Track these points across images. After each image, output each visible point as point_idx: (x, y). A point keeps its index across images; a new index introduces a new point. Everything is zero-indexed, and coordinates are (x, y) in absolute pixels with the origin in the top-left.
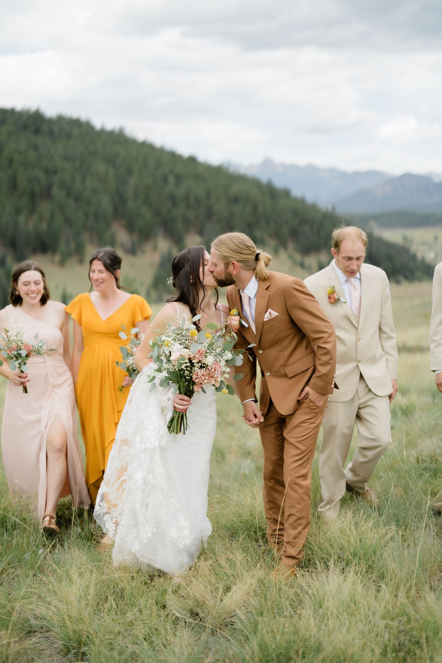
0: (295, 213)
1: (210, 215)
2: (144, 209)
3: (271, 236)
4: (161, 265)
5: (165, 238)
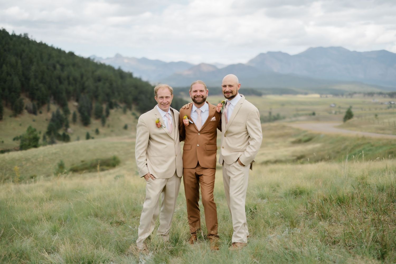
0: (136, 87)
1: (83, 89)
2: (41, 85)
3: (121, 102)
4: (53, 120)
5: (54, 103)
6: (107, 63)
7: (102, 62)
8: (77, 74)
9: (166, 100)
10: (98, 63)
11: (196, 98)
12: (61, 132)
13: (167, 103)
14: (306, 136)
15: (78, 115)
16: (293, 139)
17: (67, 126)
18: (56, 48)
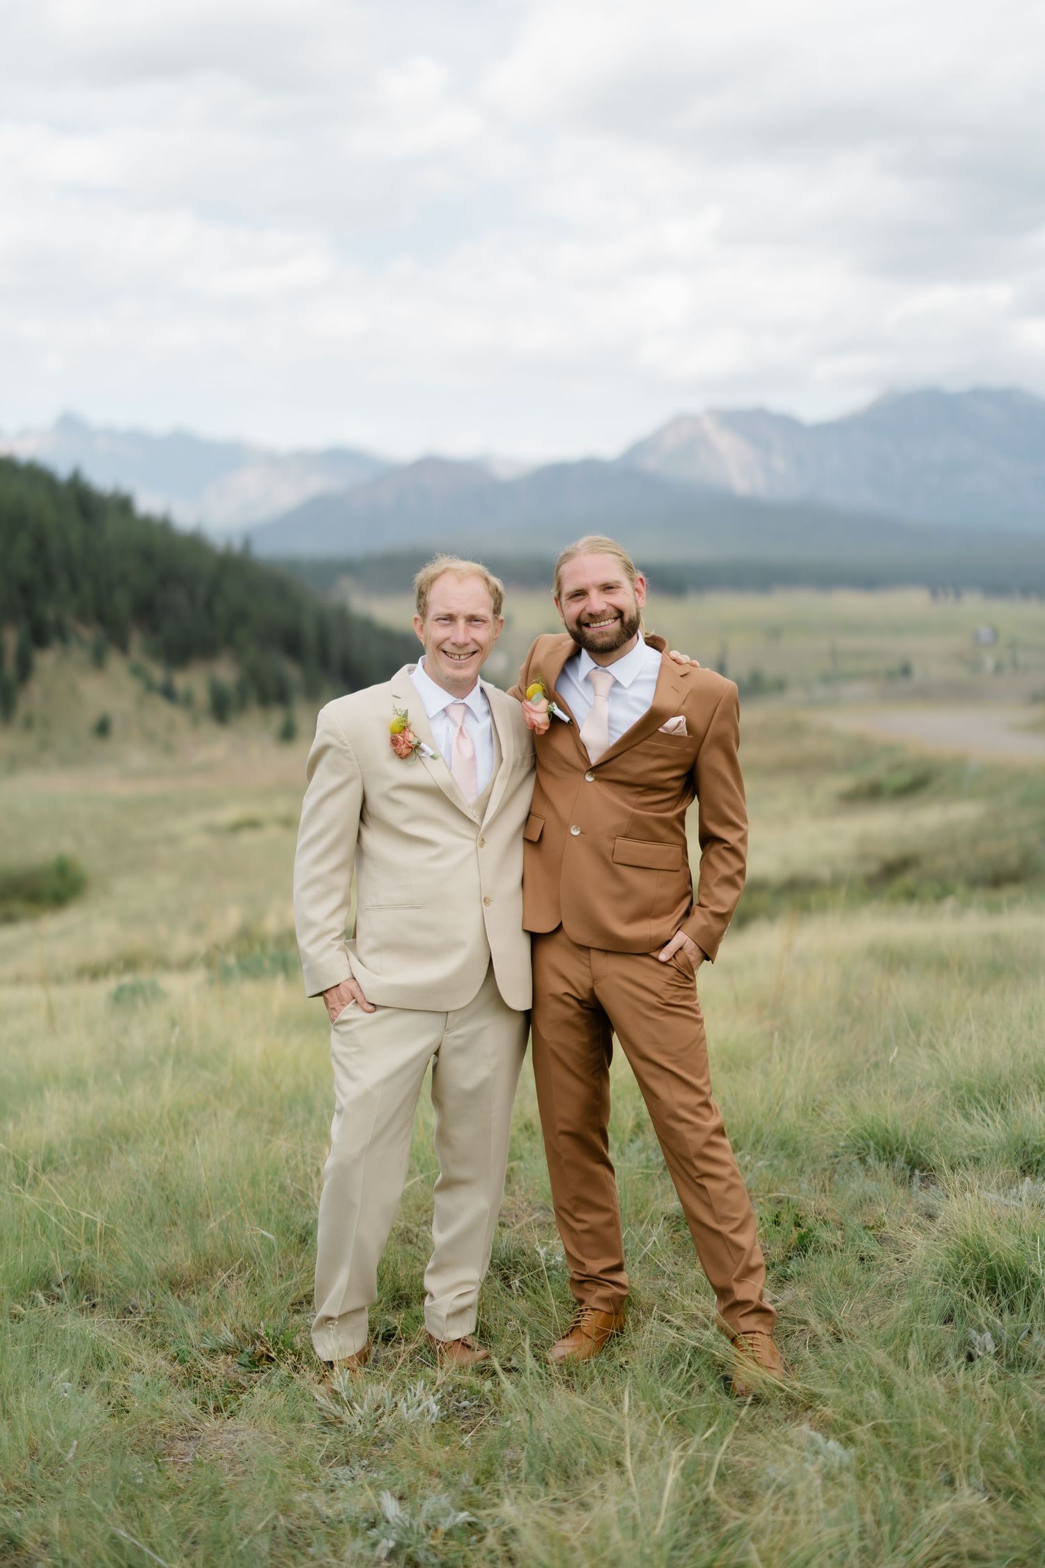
6: (24, 452)
9: (466, 631)
11: (587, 625)
13: (472, 648)
14: (899, 767)
16: (844, 782)
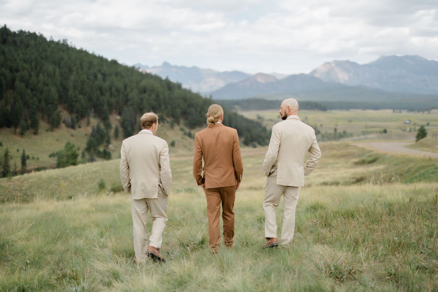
0: (185, 100)
1: (127, 101)
2: (80, 96)
3: (168, 116)
4: (92, 135)
5: (95, 117)
6: (154, 72)
7: (148, 71)
8: (120, 85)
10: (144, 73)
12: (101, 149)
14: (370, 156)
15: (121, 129)
16: (356, 160)
17: (108, 142)
18: (97, 55)
